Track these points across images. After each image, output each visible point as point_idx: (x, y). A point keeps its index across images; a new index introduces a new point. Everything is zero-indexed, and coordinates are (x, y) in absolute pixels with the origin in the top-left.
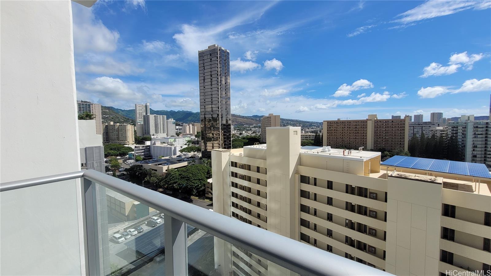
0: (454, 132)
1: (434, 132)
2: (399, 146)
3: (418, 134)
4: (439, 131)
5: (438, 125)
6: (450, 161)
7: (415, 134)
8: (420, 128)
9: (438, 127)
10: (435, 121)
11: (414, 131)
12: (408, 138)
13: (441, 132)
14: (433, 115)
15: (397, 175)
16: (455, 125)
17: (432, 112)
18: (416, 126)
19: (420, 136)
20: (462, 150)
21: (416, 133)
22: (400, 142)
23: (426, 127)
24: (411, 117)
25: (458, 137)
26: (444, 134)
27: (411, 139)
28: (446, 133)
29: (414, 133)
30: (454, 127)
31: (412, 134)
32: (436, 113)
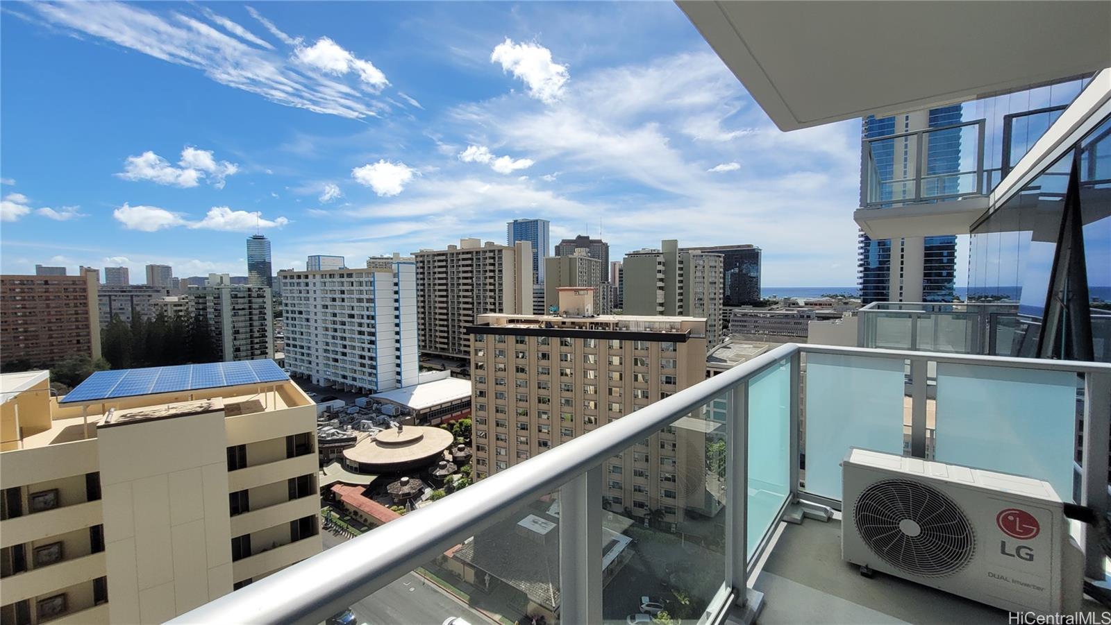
0: (201, 307)
1: (162, 308)
2: (75, 349)
3: (123, 313)
4: (171, 305)
5: (168, 292)
6: (192, 365)
7: (116, 314)
8: (126, 300)
9: (168, 296)
10: (158, 284)
11: (113, 307)
12: (100, 326)
13: (175, 308)
14: (151, 269)
15: (122, 419)
16: (200, 292)
17: (149, 263)
18: (116, 296)
19: (128, 318)
20: (217, 340)
21: (118, 311)
22: (77, 336)
23: (141, 297)
24: (97, 272)
25: (208, 316)
26: (181, 311)
27: (107, 326)
28: (185, 308)
29: (114, 311)
30: (200, 297)
31: (109, 316)
32: (158, 266)
